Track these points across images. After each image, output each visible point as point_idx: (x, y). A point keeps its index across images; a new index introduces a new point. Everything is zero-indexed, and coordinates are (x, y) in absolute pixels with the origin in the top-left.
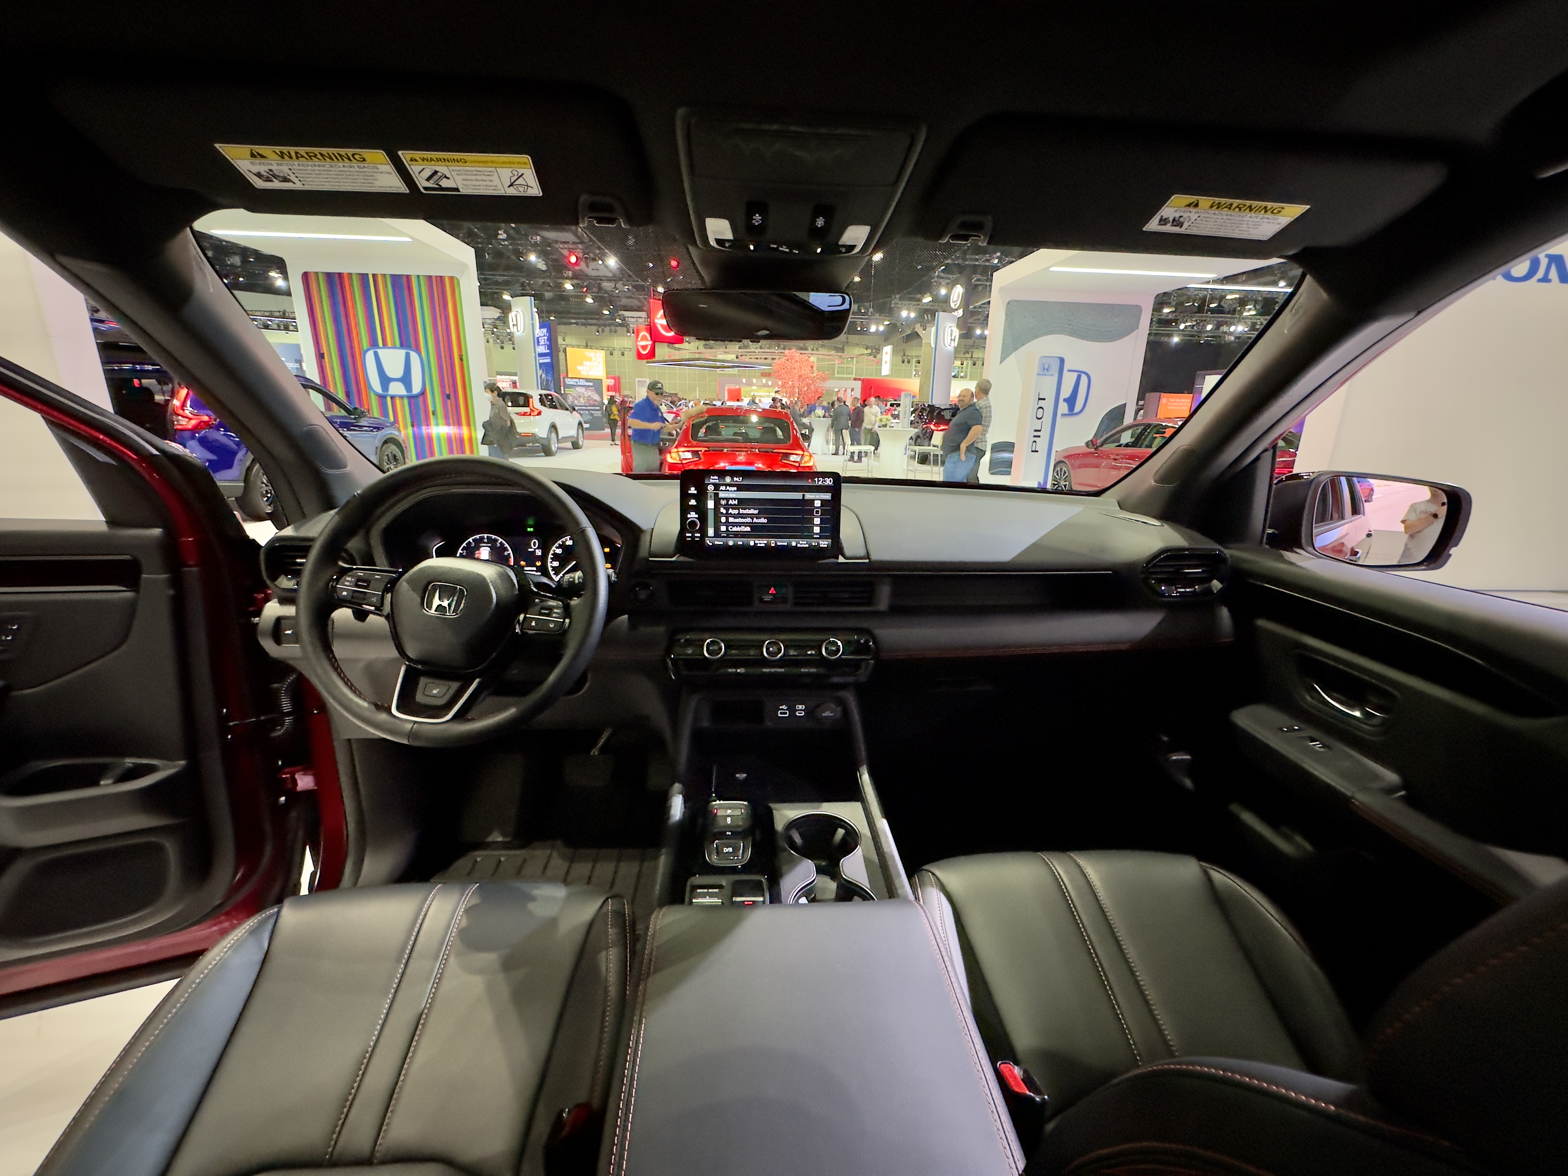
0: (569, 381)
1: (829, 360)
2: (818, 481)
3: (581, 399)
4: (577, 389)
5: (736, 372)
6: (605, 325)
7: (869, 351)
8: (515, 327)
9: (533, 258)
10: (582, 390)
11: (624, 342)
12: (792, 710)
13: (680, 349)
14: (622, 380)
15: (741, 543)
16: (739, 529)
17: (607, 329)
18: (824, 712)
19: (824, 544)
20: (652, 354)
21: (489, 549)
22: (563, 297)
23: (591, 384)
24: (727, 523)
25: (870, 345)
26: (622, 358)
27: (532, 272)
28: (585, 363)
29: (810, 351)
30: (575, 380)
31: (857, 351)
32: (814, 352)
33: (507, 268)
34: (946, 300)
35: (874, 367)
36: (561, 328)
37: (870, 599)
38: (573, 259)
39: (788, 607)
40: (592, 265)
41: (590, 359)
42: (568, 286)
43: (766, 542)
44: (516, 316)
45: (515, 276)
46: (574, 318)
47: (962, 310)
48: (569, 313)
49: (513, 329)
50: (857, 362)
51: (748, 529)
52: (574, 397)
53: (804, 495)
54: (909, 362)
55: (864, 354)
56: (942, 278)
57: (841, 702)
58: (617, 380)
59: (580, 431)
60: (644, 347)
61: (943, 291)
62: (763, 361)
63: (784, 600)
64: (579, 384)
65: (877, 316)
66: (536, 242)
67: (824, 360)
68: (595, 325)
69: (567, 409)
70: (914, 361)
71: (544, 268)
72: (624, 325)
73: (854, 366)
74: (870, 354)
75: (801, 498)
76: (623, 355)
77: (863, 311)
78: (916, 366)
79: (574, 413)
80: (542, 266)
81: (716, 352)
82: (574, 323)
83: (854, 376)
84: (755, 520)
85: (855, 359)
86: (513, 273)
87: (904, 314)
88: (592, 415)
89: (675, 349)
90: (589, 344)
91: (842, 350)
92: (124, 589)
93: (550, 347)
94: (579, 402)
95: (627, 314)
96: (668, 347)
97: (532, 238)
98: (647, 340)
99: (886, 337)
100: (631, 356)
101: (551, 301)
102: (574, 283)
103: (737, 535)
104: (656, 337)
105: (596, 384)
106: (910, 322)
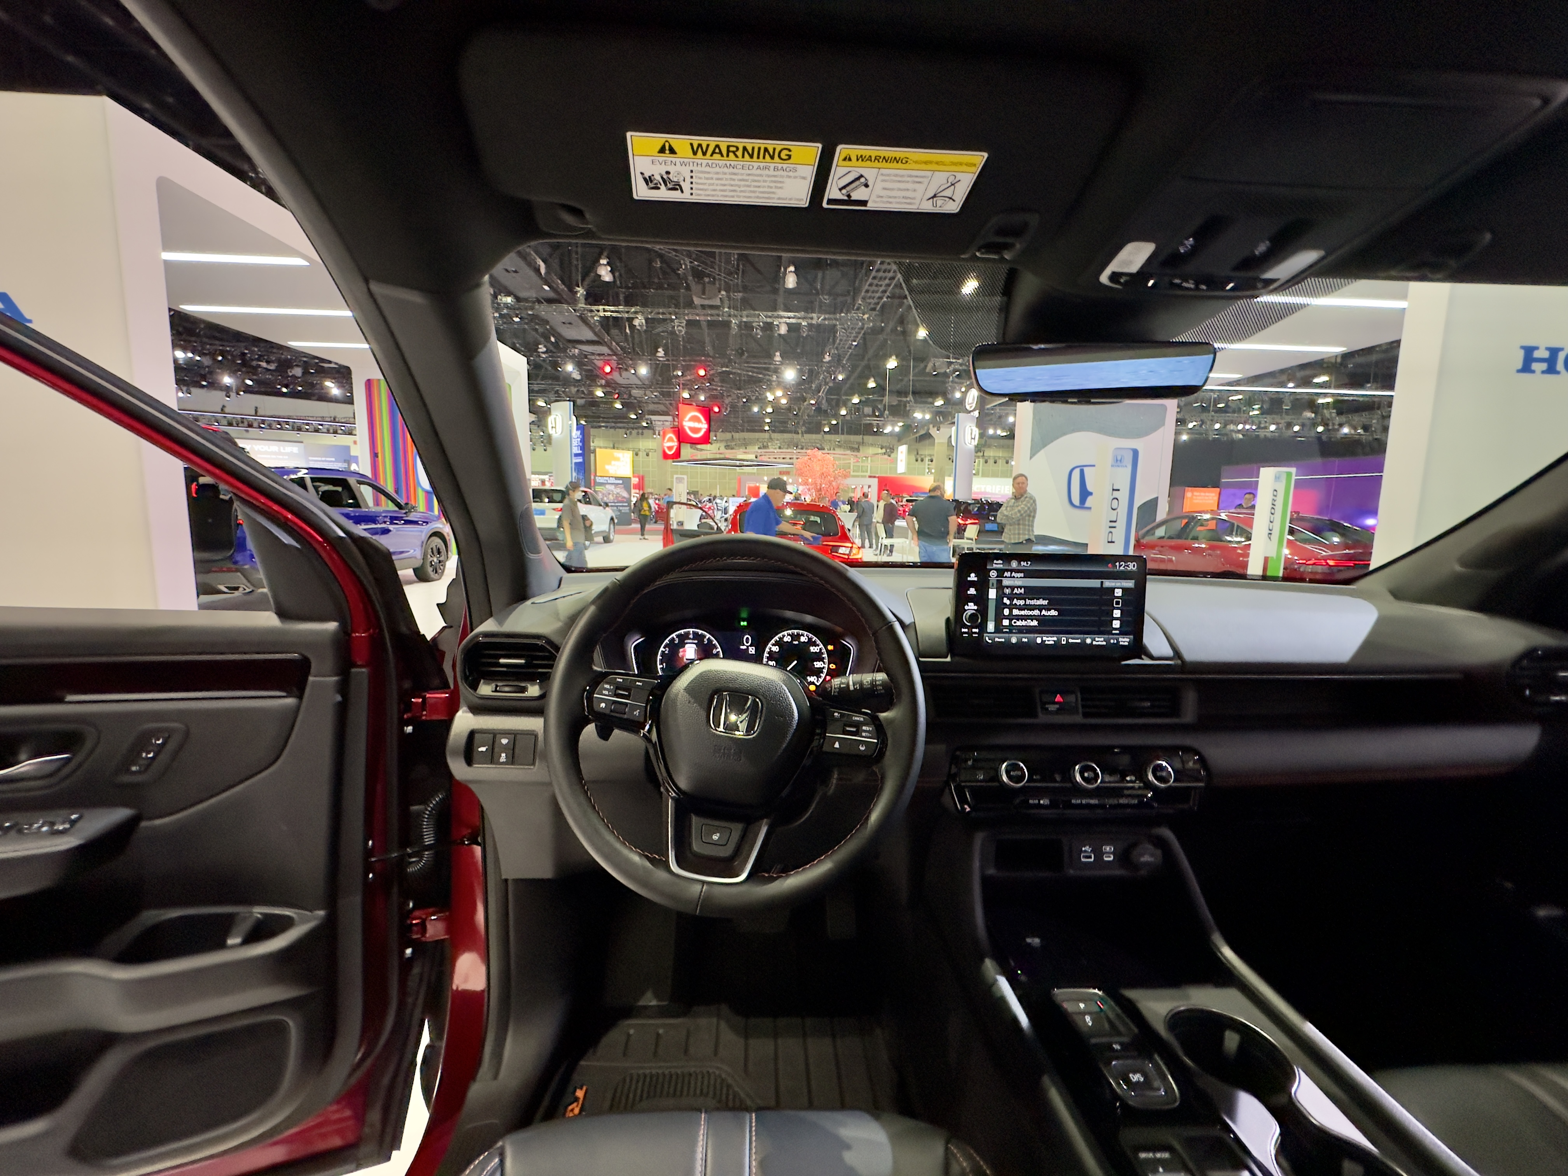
0: (599, 480)
1: (844, 459)
2: (1120, 566)
3: (611, 496)
4: (607, 486)
5: (755, 471)
6: (633, 429)
7: (884, 451)
8: (554, 429)
9: (570, 367)
10: (612, 487)
11: (647, 443)
12: (1099, 854)
13: (702, 450)
14: (646, 479)
15: (1026, 640)
16: (1024, 623)
17: (634, 432)
18: (1142, 855)
19: (1124, 641)
20: (677, 455)
21: (694, 646)
22: (594, 403)
23: (621, 482)
24: (1010, 617)
25: (884, 445)
26: (647, 459)
27: (567, 381)
28: (613, 463)
29: (826, 451)
30: (605, 478)
31: (871, 451)
32: (832, 452)
33: (544, 378)
34: (962, 402)
35: (889, 466)
36: (593, 431)
37: (1175, 710)
38: (608, 369)
39: (1078, 719)
40: (624, 374)
41: (618, 459)
42: (599, 393)
43: (1055, 639)
44: (555, 419)
45: (551, 384)
46: (603, 422)
47: (978, 411)
48: (599, 417)
49: (551, 431)
50: (871, 461)
51: (1035, 623)
52: (603, 494)
53: (1102, 583)
54: (922, 460)
55: (878, 454)
56: (956, 383)
57: (1161, 843)
58: (642, 479)
59: (612, 526)
60: (670, 448)
61: (958, 395)
62: (782, 460)
63: (1072, 710)
64: (609, 482)
65: (891, 418)
66: (574, 354)
67: (840, 459)
68: (624, 428)
69: (600, 505)
70: (927, 459)
71: (578, 377)
72: (650, 427)
73: (868, 464)
74: (885, 454)
75: (1099, 586)
76: (648, 455)
77: (877, 414)
78: (929, 465)
79: (607, 508)
80: (576, 376)
81: (736, 453)
82: (603, 426)
83: (869, 474)
84: (1044, 612)
85: (869, 458)
86: (550, 382)
87: (918, 415)
88: (620, 511)
89: (697, 449)
90: (616, 446)
91: (858, 450)
92: (284, 694)
93: (582, 448)
94: (608, 499)
95: (653, 418)
96: (691, 448)
97: (570, 351)
98: (673, 441)
99: (899, 438)
100: (656, 457)
101: (583, 406)
102: (605, 390)
103: (1021, 630)
104: (682, 437)
105: (626, 481)
106: (924, 424)
